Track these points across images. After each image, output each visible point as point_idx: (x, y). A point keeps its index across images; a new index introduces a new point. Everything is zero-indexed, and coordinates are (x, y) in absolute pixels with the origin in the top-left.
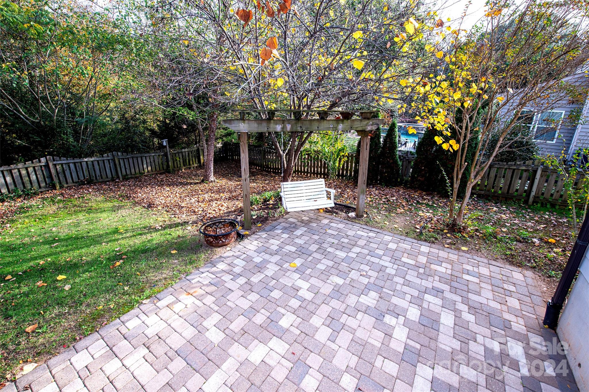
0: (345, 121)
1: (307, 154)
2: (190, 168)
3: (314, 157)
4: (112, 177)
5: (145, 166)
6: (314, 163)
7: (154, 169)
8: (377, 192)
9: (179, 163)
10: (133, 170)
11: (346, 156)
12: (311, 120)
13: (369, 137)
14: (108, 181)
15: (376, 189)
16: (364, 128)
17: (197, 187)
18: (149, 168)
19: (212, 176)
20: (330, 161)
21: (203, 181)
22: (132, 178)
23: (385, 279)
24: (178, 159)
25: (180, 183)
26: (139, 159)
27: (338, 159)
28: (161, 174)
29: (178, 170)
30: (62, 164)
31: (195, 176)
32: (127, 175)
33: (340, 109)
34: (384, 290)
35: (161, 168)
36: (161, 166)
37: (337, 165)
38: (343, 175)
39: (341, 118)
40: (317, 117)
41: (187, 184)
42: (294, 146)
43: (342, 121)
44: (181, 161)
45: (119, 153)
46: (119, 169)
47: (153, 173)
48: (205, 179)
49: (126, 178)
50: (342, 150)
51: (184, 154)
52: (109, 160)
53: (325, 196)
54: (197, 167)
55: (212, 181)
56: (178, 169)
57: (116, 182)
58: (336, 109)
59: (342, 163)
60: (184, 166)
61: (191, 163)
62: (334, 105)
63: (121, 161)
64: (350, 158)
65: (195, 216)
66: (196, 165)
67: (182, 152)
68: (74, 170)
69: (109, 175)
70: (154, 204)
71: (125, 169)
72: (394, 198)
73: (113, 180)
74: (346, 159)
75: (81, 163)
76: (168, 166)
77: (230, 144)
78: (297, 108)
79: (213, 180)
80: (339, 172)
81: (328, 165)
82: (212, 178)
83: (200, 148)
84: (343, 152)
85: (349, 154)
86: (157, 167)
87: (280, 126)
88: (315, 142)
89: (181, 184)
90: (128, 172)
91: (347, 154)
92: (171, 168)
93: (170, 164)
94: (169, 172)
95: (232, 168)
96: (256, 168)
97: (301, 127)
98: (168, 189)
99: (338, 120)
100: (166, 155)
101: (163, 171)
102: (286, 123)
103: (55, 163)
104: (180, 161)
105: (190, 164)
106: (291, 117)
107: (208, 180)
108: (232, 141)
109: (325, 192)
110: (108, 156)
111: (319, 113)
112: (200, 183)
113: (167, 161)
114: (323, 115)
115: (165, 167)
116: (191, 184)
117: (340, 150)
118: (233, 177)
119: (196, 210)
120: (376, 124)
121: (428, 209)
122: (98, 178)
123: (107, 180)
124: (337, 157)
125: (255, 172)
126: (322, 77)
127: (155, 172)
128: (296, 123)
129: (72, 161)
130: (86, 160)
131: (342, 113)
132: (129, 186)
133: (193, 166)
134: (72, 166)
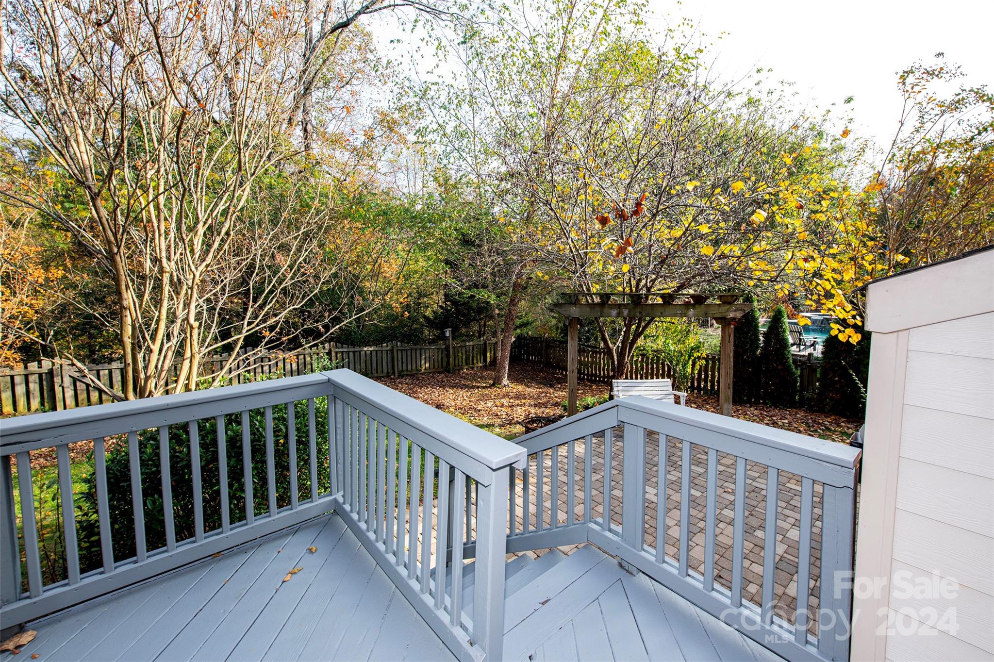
0: (697, 306)
1: (641, 355)
2: (473, 368)
3: (653, 358)
4: (388, 373)
5: (423, 362)
6: (652, 368)
7: (432, 367)
8: (756, 412)
9: (460, 360)
10: (409, 367)
11: (704, 358)
12: (652, 305)
13: (732, 326)
14: (383, 377)
15: (756, 409)
16: (723, 314)
17: (487, 391)
18: (427, 365)
19: (506, 378)
20: (677, 364)
21: (494, 385)
22: (407, 375)
23: (760, 500)
24: (460, 355)
25: (464, 385)
26: (418, 352)
27: (690, 362)
28: (440, 373)
29: (459, 370)
30: (342, 352)
31: (481, 378)
32: (403, 371)
33: (691, 292)
34: (757, 509)
35: (440, 366)
36: (440, 363)
37: (689, 370)
38: (699, 388)
39: (692, 302)
40: (659, 301)
41: (473, 387)
42: (629, 337)
43: (693, 306)
44: (464, 357)
45: (399, 344)
46: (396, 363)
47: (430, 371)
48: (497, 382)
49: (401, 376)
50: (697, 348)
51: (468, 349)
52: (387, 351)
53: (673, 401)
54: (481, 367)
55: (505, 386)
56: (459, 368)
57: (391, 379)
58: (685, 292)
59: (697, 367)
60: (467, 364)
61: (475, 361)
62: (681, 287)
63: (399, 353)
64: (710, 362)
65: (499, 420)
66: (481, 365)
67: (465, 346)
68: (353, 361)
69: (385, 370)
70: (443, 405)
71: (402, 363)
72: (786, 421)
73: (388, 376)
74: (704, 362)
75: (360, 352)
76: (448, 363)
77: (525, 338)
78: (634, 289)
79: (506, 384)
80: (692, 383)
81: (675, 371)
82: (505, 381)
83: (487, 342)
84: (698, 351)
85: (708, 356)
86: (436, 364)
87: (616, 312)
88: (653, 336)
89: (466, 386)
90: (405, 368)
91: (704, 355)
92: (451, 367)
93: (451, 360)
94: (449, 372)
95: (528, 371)
96: (562, 374)
97: (640, 312)
98: (451, 391)
99: (687, 304)
100: (447, 349)
101: (442, 370)
102: (622, 307)
103: (337, 350)
104: (462, 358)
105: (473, 363)
106: (624, 301)
107: (500, 384)
108: (528, 334)
109: (673, 397)
110: (387, 346)
111: (663, 296)
112: (490, 387)
113: (448, 356)
114: (668, 299)
115: (444, 363)
116: (478, 387)
117: (692, 349)
118: (531, 383)
119: (499, 414)
120: (741, 310)
121: (845, 438)
122: (373, 372)
123: (382, 375)
124: (689, 360)
125: (561, 378)
126: (667, 256)
127: (433, 371)
128: (634, 308)
129: (353, 350)
130: (365, 349)
131: (692, 296)
132: (406, 384)
133: (476, 365)
134: (351, 354)
